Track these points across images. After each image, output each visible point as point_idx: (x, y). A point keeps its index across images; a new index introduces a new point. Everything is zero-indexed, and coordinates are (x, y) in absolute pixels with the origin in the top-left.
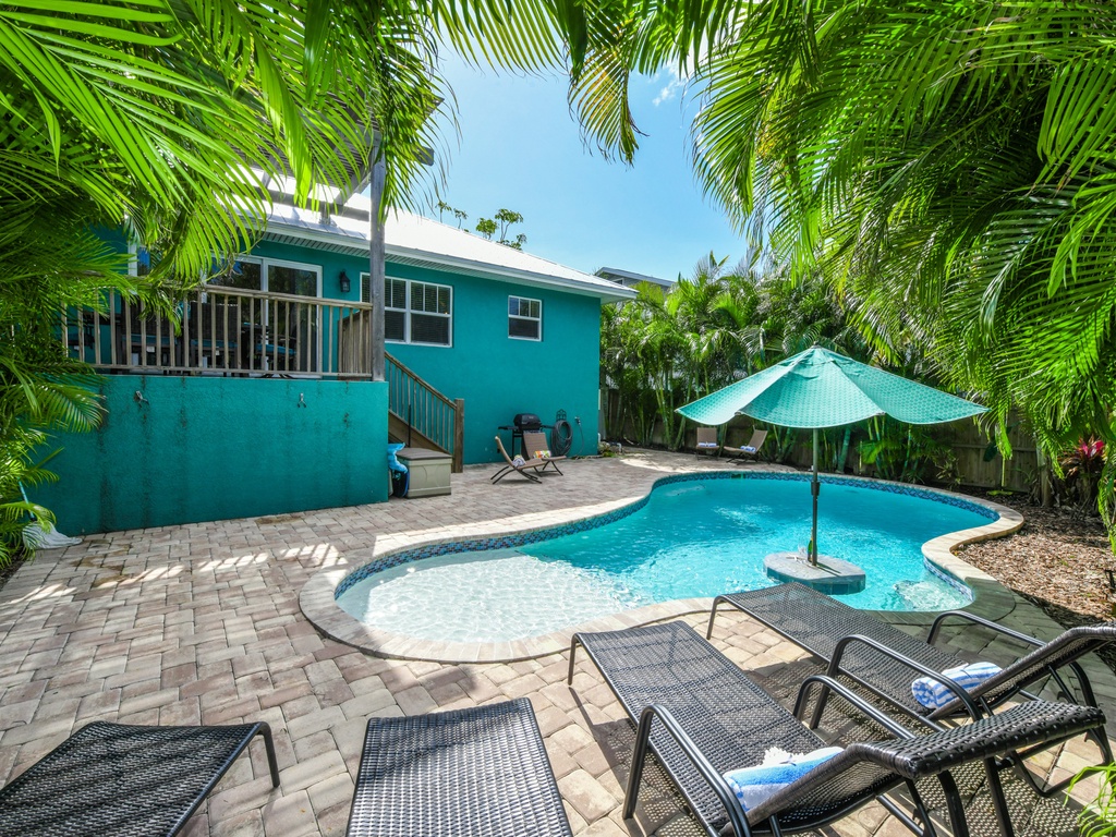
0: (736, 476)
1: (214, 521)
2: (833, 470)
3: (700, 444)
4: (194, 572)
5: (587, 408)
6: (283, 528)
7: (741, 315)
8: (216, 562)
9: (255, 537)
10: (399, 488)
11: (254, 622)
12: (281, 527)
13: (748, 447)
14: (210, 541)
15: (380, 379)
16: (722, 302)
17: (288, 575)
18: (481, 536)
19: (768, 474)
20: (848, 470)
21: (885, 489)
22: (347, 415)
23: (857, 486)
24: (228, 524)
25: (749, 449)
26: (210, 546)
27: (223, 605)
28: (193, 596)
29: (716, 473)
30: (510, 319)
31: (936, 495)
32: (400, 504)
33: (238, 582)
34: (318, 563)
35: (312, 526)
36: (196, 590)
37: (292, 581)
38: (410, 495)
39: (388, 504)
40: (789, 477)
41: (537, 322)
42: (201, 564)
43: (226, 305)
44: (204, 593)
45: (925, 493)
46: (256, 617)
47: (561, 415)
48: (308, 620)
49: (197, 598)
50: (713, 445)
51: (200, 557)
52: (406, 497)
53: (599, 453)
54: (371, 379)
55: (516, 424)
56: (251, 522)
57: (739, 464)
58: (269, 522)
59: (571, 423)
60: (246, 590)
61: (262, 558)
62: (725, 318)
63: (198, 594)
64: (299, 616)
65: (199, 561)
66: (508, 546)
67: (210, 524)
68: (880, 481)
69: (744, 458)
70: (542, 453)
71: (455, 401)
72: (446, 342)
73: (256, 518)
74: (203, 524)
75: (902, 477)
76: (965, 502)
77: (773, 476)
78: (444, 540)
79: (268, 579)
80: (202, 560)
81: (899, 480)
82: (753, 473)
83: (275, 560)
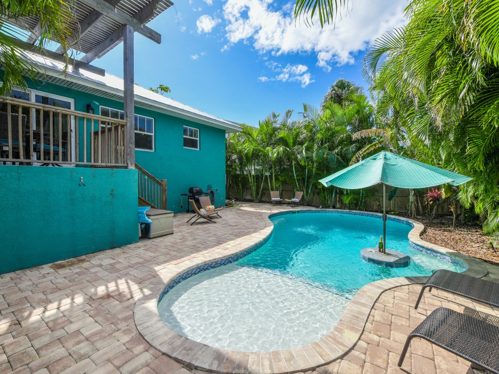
0: (294, 212)
1: (14, 271)
2: (329, 207)
3: (273, 199)
4: (22, 323)
5: (220, 184)
6: (78, 270)
7: (291, 141)
8: (39, 310)
9: (59, 281)
10: (146, 232)
11: (118, 368)
12: (76, 269)
13: (295, 199)
14: (21, 290)
15: (132, 167)
16: (282, 134)
17: (113, 311)
18: (218, 259)
19: (308, 210)
20: (334, 207)
21: (355, 214)
22: (112, 191)
23: (344, 213)
24: (28, 272)
25: (296, 200)
26: (24, 295)
27: (75, 356)
28: (37, 351)
29: (287, 212)
30: (184, 138)
31: (377, 215)
32: (148, 242)
33: (73, 328)
34: (129, 296)
35: (100, 266)
36: (37, 343)
37: (120, 316)
38: (151, 237)
39: (140, 244)
40: (316, 212)
41: (197, 140)
42: (26, 314)
43: (20, 115)
44: (47, 346)
45: (372, 215)
46: (117, 362)
47: (209, 187)
48: (164, 354)
49: (42, 353)
50: (278, 199)
51: (20, 307)
52: (150, 238)
53: (226, 205)
54: (126, 167)
55: (190, 192)
56: (47, 269)
57: (292, 207)
58: (62, 267)
59: (214, 191)
60: (87, 333)
61: (79, 299)
62: (283, 141)
63: (41, 348)
64: (152, 351)
65: (21, 311)
66: (231, 262)
67: (12, 275)
68: (353, 211)
69: (295, 204)
70: (210, 207)
71: (162, 181)
72: (151, 148)
73: (50, 264)
74: (6, 275)
75: (358, 208)
76: (390, 218)
77: (309, 211)
78: (199, 264)
79: (99, 319)
80: (24, 310)
81: (356, 210)
82: (302, 211)
83: (91, 299)
